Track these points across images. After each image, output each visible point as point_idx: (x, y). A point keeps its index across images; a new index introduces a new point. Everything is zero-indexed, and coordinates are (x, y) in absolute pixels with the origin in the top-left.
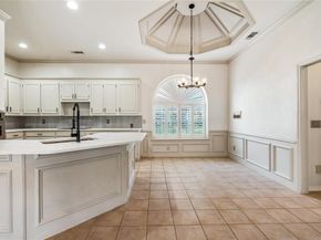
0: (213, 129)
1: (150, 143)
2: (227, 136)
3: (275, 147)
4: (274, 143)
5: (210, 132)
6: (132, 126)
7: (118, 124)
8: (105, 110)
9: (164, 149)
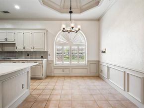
0: (89, 60)
1: (53, 68)
2: (98, 63)
3: (128, 74)
4: (128, 72)
5: (88, 61)
6: (42, 57)
7: (34, 56)
8: (24, 48)
9: (61, 71)
